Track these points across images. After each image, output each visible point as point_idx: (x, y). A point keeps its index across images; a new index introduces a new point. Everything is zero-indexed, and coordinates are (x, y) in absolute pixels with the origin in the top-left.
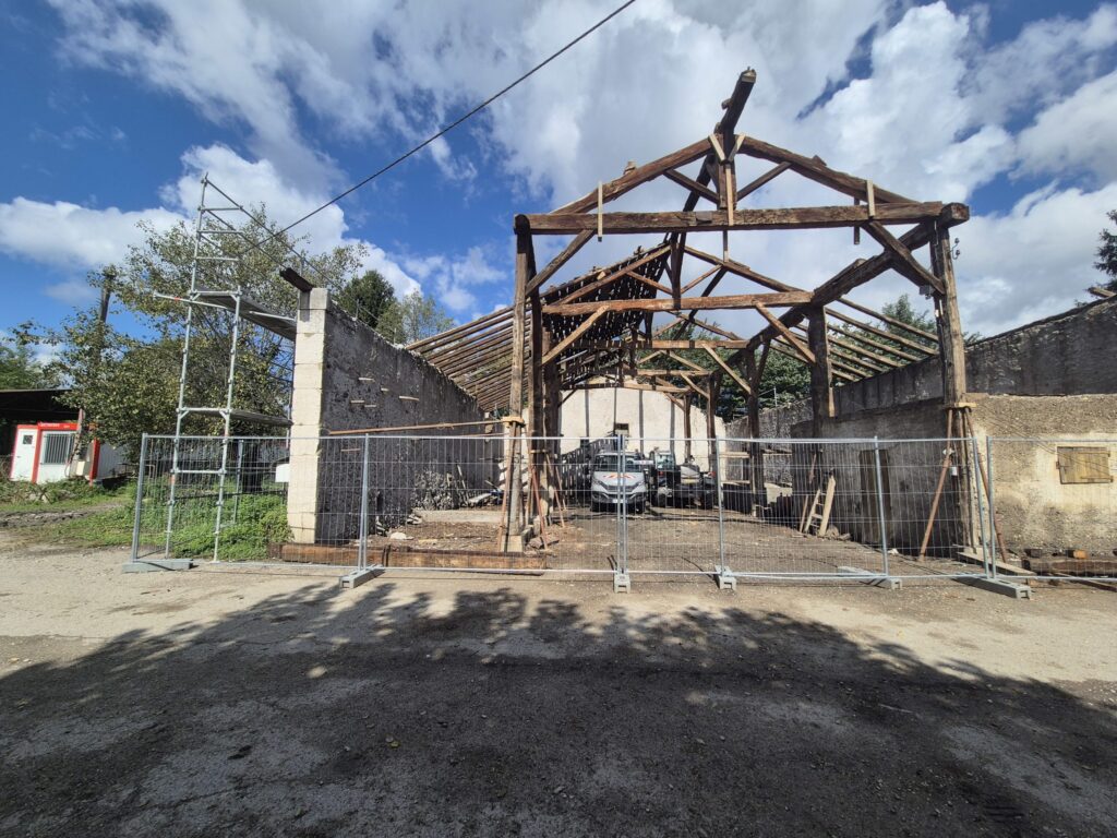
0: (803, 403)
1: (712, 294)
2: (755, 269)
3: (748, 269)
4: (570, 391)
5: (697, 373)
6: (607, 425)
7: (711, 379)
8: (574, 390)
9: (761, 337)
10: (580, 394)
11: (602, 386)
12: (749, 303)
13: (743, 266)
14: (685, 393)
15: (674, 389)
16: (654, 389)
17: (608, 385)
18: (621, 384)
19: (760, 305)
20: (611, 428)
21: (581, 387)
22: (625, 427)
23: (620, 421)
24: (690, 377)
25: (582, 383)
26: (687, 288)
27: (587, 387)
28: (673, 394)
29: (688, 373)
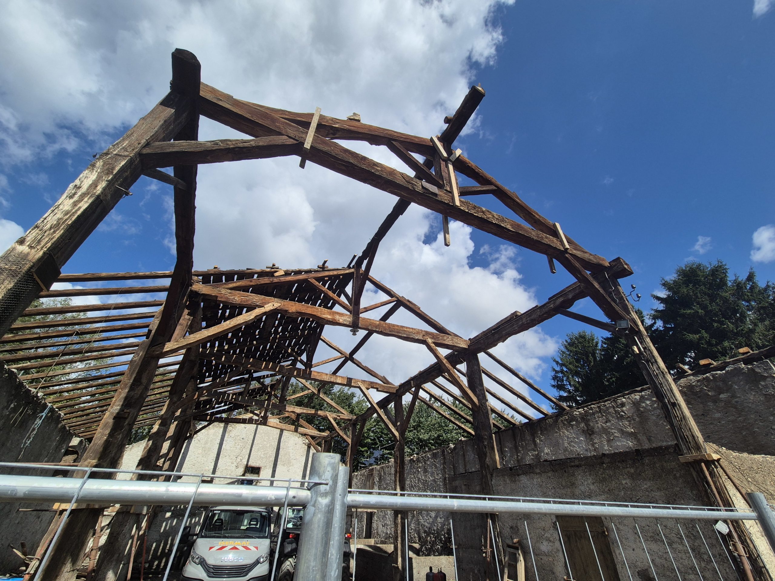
0: (429, 455)
1: (389, 321)
2: (424, 309)
3: (419, 308)
4: (206, 423)
5: (342, 416)
6: (237, 467)
7: (354, 424)
8: (211, 422)
9: (412, 382)
10: (216, 429)
11: (244, 421)
12: (420, 337)
13: (415, 305)
14: (324, 438)
15: (314, 432)
16: (296, 431)
17: (250, 421)
18: (264, 421)
19: (430, 341)
20: (241, 470)
21: (220, 420)
22: (256, 470)
23: (252, 463)
24: (335, 419)
25: (224, 415)
26: (367, 310)
27: (227, 421)
28: (313, 437)
29: (334, 415)
